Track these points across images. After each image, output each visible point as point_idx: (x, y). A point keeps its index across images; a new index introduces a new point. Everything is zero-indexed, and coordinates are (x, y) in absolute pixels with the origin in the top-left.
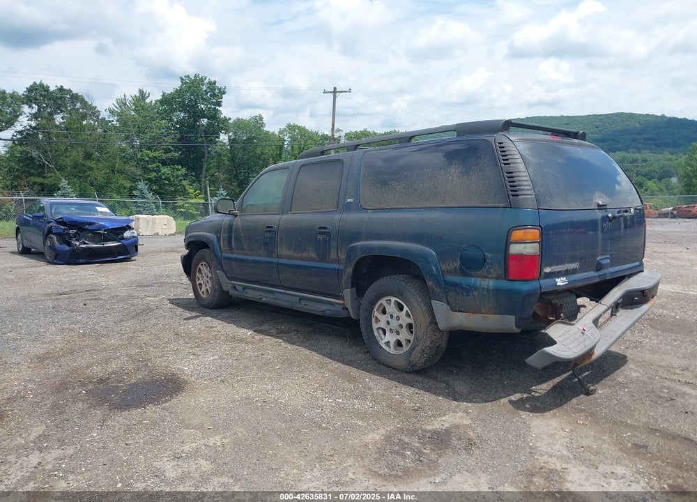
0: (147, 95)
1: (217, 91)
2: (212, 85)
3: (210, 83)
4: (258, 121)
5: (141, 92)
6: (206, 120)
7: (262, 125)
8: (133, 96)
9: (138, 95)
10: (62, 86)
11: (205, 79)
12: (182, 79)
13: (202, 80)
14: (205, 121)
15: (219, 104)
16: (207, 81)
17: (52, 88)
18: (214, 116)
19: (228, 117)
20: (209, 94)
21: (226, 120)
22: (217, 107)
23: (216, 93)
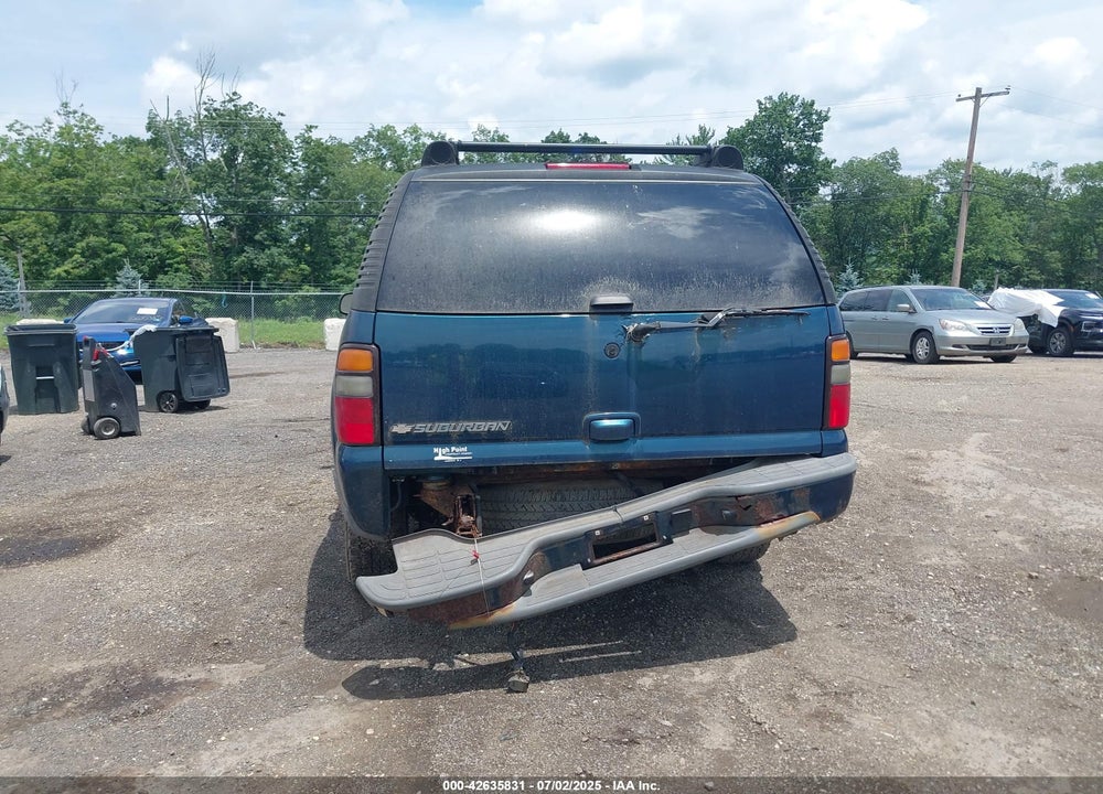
0: (710, 134)
1: (814, 117)
2: (808, 107)
3: (803, 104)
4: (890, 160)
5: (702, 130)
6: (795, 166)
7: (896, 166)
8: (690, 137)
9: (697, 134)
10: (586, 134)
11: (797, 99)
12: (760, 103)
13: (792, 102)
14: (792, 169)
15: (817, 138)
16: (799, 101)
17: (574, 138)
18: (808, 158)
19: (830, 158)
20: (802, 123)
21: (828, 163)
22: (814, 144)
23: (813, 120)
